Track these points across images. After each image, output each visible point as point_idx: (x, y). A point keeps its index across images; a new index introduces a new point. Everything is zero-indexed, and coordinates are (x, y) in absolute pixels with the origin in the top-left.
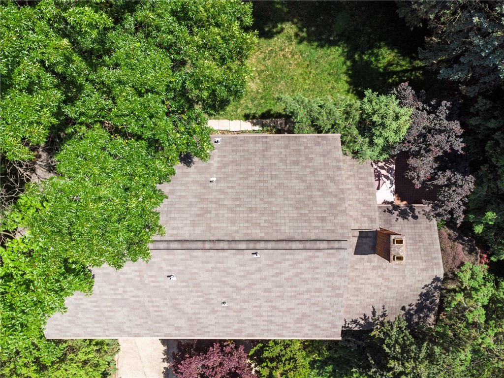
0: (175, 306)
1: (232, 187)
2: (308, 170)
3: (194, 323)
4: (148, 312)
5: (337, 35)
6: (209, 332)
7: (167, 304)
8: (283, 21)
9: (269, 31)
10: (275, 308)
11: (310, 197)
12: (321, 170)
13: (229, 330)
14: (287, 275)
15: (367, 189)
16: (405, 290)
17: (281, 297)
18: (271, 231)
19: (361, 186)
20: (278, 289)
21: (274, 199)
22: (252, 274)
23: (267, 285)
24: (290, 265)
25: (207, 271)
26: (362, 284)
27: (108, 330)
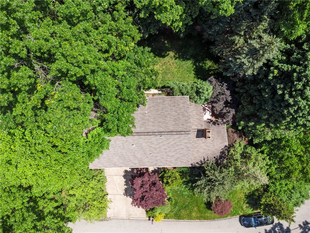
0: (134, 156)
1: (153, 115)
2: (178, 108)
3: (141, 162)
4: (125, 158)
5: (190, 56)
6: (145, 165)
7: (131, 155)
8: (169, 51)
9: (164, 55)
10: (168, 155)
11: (179, 118)
12: (182, 108)
13: (152, 164)
14: (171, 143)
15: (200, 115)
16: (215, 151)
17: (170, 151)
18: (166, 129)
19: (198, 114)
20: (169, 148)
21: (167, 119)
22: (160, 143)
23: (165, 147)
24: (173, 140)
25: (145, 143)
26: (199, 149)
27: (111, 165)
